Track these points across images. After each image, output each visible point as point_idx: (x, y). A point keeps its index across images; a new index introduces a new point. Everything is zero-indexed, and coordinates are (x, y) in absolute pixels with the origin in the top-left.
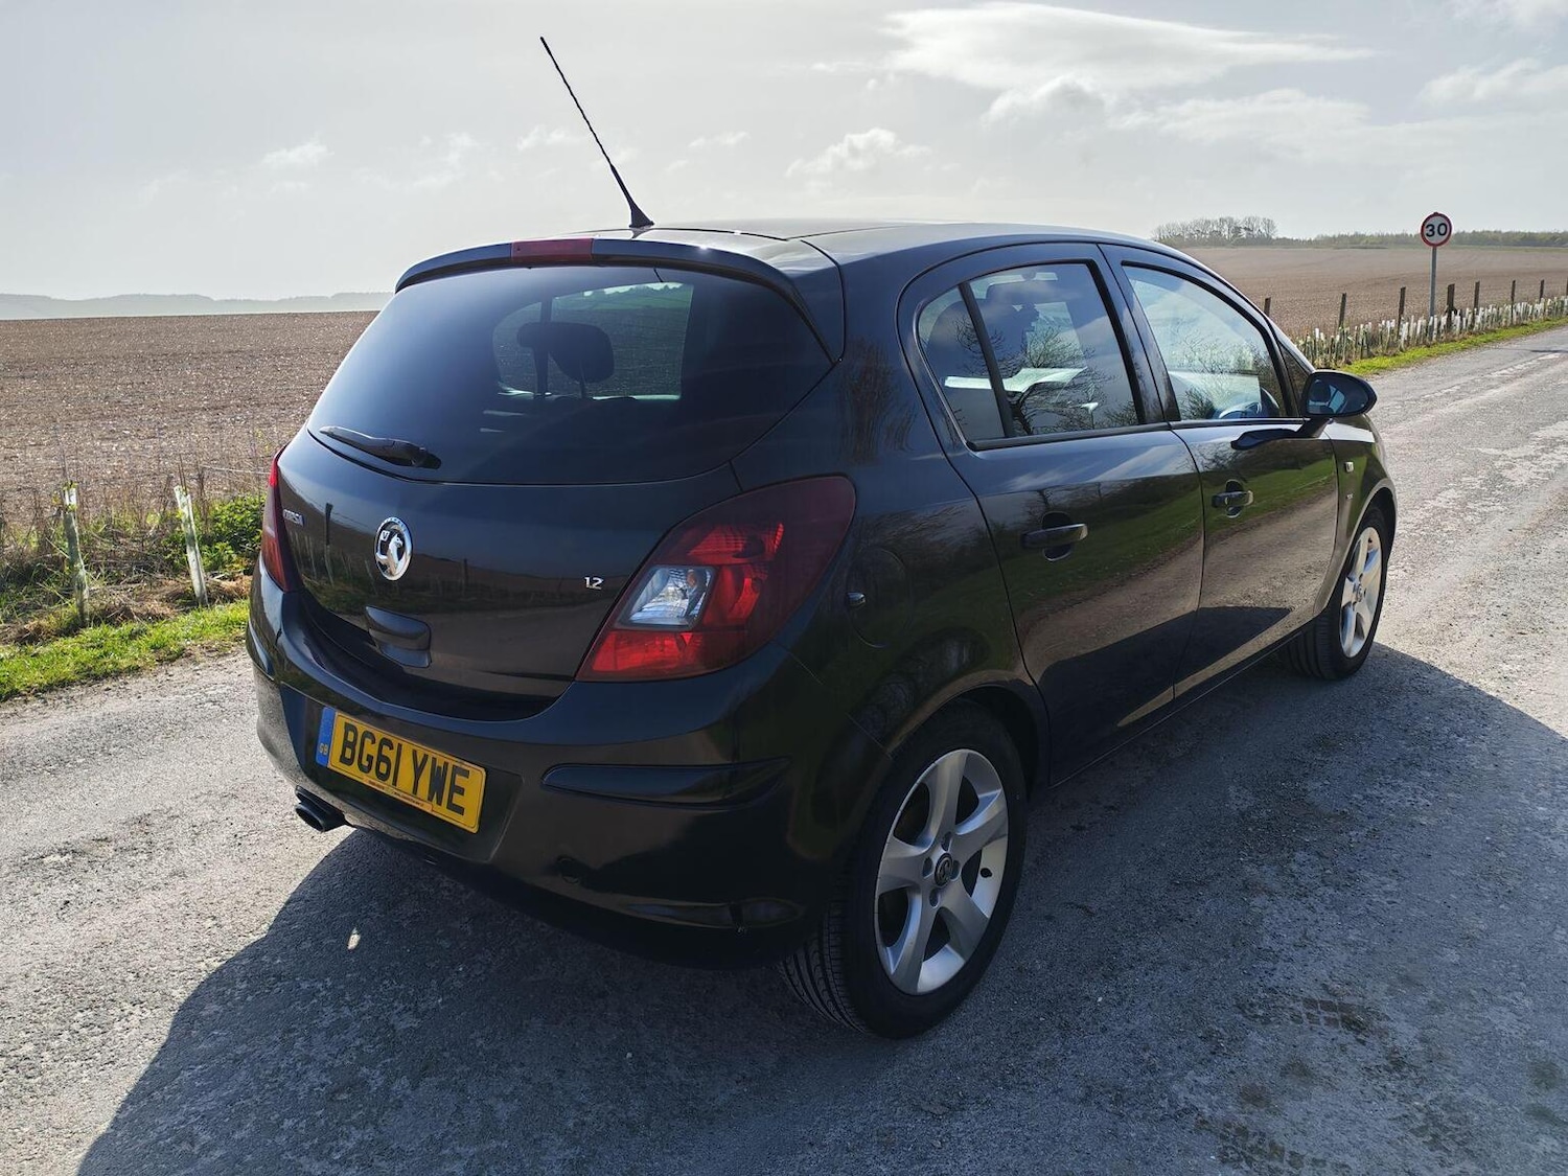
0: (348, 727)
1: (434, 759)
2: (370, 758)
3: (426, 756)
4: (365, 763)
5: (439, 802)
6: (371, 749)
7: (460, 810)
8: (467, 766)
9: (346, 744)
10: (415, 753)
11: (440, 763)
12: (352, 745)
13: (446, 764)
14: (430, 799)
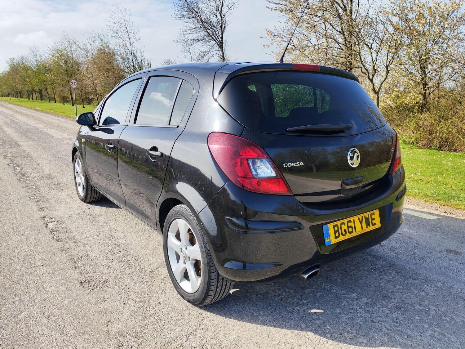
0: (334, 227)
1: (365, 216)
2: (345, 230)
3: (362, 217)
4: (344, 233)
5: (370, 226)
6: (344, 227)
7: (375, 224)
8: (373, 212)
9: (335, 232)
10: (359, 218)
11: (367, 216)
12: (338, 231)
13: (368, 215)
14: (367, 228)
